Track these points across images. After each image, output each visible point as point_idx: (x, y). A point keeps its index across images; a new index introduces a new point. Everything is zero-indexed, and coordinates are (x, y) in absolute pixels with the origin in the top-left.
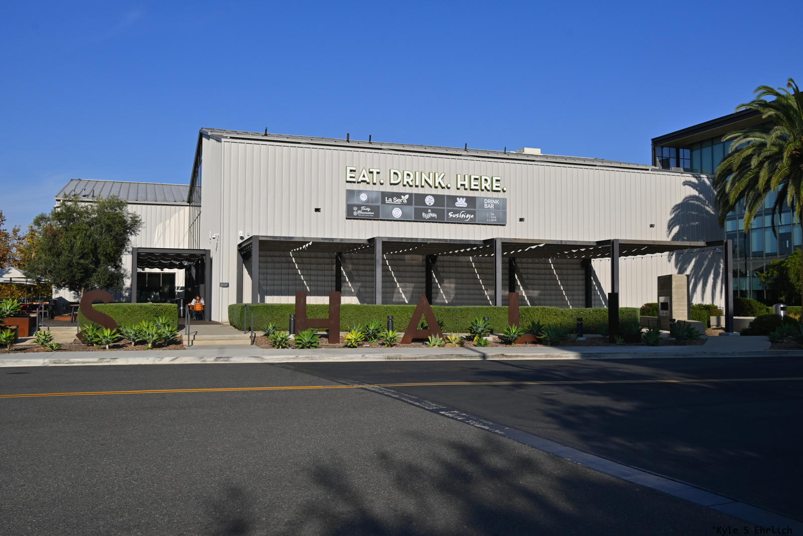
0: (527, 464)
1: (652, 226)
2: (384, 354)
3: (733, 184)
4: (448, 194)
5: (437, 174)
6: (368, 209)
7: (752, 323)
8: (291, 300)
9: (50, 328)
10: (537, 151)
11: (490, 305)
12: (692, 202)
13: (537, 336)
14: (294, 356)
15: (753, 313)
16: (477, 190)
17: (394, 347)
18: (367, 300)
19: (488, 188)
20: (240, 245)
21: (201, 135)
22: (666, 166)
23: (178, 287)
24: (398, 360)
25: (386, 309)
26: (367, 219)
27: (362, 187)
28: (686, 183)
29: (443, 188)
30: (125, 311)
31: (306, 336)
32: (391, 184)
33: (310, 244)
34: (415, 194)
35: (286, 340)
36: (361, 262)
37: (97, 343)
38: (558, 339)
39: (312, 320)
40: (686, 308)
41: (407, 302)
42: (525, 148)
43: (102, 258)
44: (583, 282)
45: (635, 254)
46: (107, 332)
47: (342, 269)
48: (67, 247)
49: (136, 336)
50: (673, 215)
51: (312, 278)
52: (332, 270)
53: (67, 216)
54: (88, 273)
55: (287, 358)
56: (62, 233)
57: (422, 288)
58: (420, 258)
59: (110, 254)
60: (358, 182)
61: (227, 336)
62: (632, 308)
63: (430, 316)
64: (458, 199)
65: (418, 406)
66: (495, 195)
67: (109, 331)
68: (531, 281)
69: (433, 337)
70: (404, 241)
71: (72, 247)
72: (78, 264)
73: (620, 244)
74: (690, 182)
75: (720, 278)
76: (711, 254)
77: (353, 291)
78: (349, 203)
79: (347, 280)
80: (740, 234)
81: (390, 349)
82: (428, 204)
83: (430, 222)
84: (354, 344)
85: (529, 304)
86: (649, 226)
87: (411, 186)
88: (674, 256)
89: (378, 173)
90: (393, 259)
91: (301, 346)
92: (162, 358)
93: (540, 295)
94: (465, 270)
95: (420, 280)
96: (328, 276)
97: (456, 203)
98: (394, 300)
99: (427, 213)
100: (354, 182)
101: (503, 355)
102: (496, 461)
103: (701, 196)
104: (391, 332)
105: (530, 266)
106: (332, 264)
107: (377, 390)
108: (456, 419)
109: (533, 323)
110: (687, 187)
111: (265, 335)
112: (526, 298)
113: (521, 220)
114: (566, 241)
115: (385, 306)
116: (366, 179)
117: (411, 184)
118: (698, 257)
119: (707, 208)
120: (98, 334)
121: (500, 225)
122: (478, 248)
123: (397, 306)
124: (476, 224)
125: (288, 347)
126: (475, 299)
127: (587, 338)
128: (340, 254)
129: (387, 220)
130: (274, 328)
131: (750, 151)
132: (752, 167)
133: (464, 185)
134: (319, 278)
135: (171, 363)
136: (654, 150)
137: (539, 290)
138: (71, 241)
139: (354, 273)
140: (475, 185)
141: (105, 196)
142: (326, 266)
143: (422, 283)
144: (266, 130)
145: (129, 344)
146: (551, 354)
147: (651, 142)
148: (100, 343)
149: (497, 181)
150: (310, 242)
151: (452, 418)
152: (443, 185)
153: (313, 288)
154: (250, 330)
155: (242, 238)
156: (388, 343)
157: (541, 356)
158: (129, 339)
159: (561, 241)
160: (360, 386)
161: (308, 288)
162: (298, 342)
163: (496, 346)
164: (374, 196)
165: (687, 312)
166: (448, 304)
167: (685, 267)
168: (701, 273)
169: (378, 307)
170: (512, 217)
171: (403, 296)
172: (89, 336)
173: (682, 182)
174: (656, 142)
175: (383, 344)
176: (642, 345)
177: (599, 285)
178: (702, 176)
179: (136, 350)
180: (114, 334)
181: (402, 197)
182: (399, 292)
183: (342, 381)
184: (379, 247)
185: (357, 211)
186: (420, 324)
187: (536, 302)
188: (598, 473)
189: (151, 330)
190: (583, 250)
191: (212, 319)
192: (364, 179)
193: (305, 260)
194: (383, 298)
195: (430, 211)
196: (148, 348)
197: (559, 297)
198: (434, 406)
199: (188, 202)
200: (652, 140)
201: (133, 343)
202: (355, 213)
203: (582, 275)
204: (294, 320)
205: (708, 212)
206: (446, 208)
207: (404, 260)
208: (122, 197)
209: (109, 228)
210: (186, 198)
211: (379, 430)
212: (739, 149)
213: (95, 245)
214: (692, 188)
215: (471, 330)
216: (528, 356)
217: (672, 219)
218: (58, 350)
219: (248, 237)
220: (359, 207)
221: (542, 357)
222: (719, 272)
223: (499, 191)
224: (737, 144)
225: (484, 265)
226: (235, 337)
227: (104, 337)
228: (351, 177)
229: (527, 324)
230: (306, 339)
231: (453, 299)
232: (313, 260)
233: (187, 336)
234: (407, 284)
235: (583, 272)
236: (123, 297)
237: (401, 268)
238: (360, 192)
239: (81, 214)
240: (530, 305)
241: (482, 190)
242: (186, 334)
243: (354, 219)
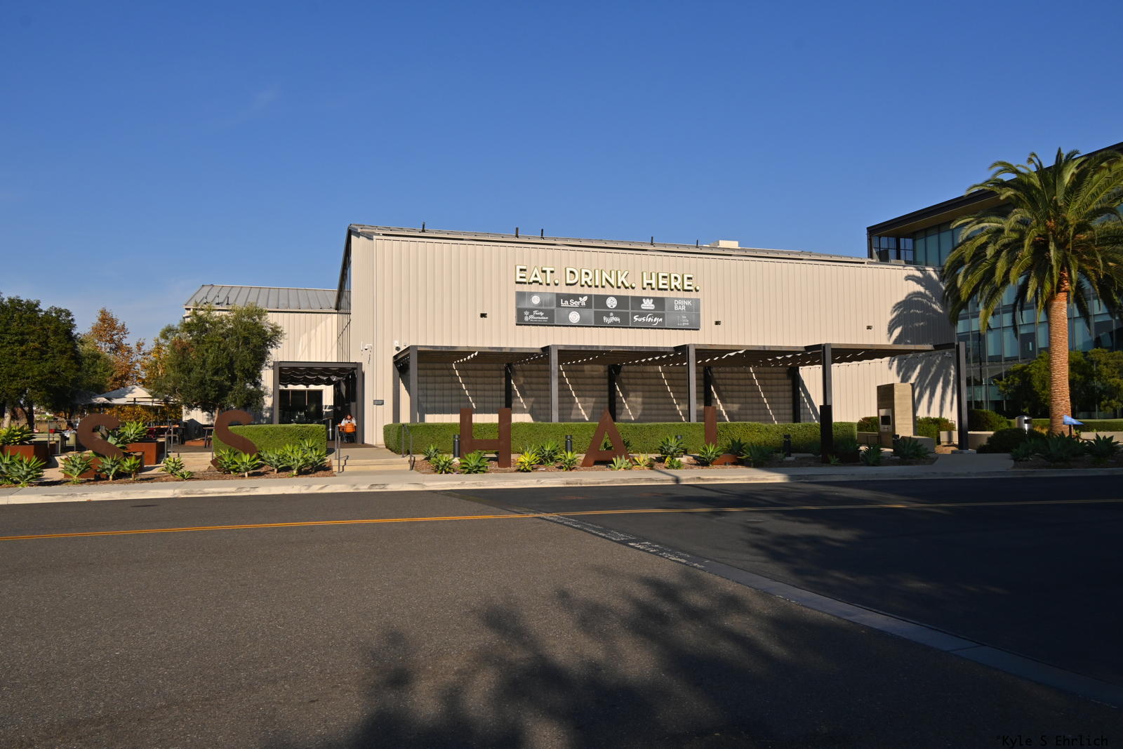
0: (733, 603)
1: (869, 328)
2: (563, 479)
3: (965, 277)
4: (633, 295)
5: (619, 273)
6: (542, 314)
7: (990, 439)
8: (455, 419)
9: (180, 454)
10: (734, 244)
11: (682, 421)
12: (916, 299)
13: (738, 455)
14: (459, 483)
15: (991, 427)
16: (666, 290)
17: (573, 471)
18: (542, 417)
19: (679, 287)
20: (395, 357)
21: (350, 233)
22: (884, 258)
23: (326, 406)
24: (579, 485)
25: (564, 427)
26: (540, 325)
27: (534, 288)
28: (908, 278)
29: (626, 288)
30: (266, 433)
31: (472, 459)
32: (567, 285)
33: (476, 354)
34: (595, 296)
35: (450, 464)
36: (534, 374)
37: (234, 470)
38: (762, 458)
39: (481, 441)
40: (912, 422)
41: (587, 419)
42: (720, 241)
43: (239, 374)
44: (789, 394)
45: (850, 360)
46: (246, 458)
47: (512, 383)
48: (199, 362)
49: (279, 461)
50: (895, 314)
51: (479, 393)
52: (501, 384)
53: (199, 326)
54: (222, 391)
55: (451, 485)
56: (192, 346)
57: (604, 403)
58: (601, 369)
59: (248, 370)
60: (529, 283)
61: (383, 460)
62: (848, 423)
63: (614, 434)
64: (644, 300)
65: (604, 537)
66: (687, 295)
67: (248, 456)
68: (730, 393)
69: (618, 459)
70: (583, 349)
71: (204, 362)
72: (212, 381)
73: (832, 349)
74: (914, 276)
75: (951, 387)
76: (940, 358)
77: (525, 407)
78: (519, 307)
79: (519, 395)
80: (973, 335)
81: (568, 473)
82: (609, 306)
83: (612, 327)
84: (527, 468)
85: (728, 420)
86: (866, 328)
87: (590, 286)
88: (895, 363)
89: (552, 272)
90: (572, 371)
91: (467, 470)
92: (309, 486)
93: (740, 409)
94: (653, 381)
95: (602, 393)
96: (497, 390)
97: (643, 305)
98: (572, 417)
99: (608, 316)
100: (525, 283)
101: (699, 478)
102: (696, 600)
103: (927, 292)
104: (569, 453)
105: (729, 375)
106: (501, 377)
107: (556, 519)
108: (648, 552)
109: (733, 441)
110: (910, 282)
111: (425, 459)
112: (724, 413)
113: (717, 323)
114: (770, 347)
115: (563, 424)
116: (539, 279)
117: (590, 283)
118: (923, 364)
119: (934, 306)
120: (236, 461)
121: (693, 329)
122: (668, 357)
123: (576, 423)
124: (666, 329)
125: (452, 471)
126: (666, 415)
127: (796, 458)
128: (509, 365)
129: (563, 326)
130: (436, 450)
131: (984, 239)
132: (988, 257)
133: (651, 284)
134: (486, 393)
135: (320, 492)
136: (870, 240)
137: (739, 403)
138: (203, 355)
139: (526, 387)
140: (663, 284)
141: (240, 304)
142: (494, 379)
143: (604, 397)
144: (424, 226)
145: (270, 471)
146: (755, 476)
147: (866, 231)
148: (238, 470)
149: (689, 278)
150: (475, 352)
151: (643, 550)
152: (627, 285)
153: (479, 405)
154: (408, 453)
155: (398, 349)
156: (567, 466)
157: (743, 479)
158: (271, 465)
159: (764, 347)
160: (537, 515)
161: (473, 404)
162: (464, 466)
163: (691, 468)
164: (548, 298)
165: (912, 426)
166: (635, 421)
167: (909, 374)
168: (927, 381)
169: (555, 426)
170: (706, 320)
171: (583, 413)
172: (225, 463)
173: (904, 277)
174: (872, 231)
175: (561, 468)
176: (861, 465)
177: (808, 396)
178: (927, 269)
179: (280, 478)
180: (254, 460)
181: (580, 298)
182: (578, 408)
183: (515, 510)
184: (554, 357)
185: (528, 316)
186: (603, 444)
187: (736, 417)
188: (816, 612)
189: (296, 456)
190: (789, 356)
191: (366, 442)
192: (536, 279)
193: (470, 373)
194: (559, 415)
195: (612, 314)
196: (293, 476)
197: (762, 411)
198: (622, 537)
199: (336, 309)
200: (868, 228)
201: (276, 470)
202: (526, 319)
203: (789, 385)
204: (459, 441)
205: (935, 311)
206: (630, 311)
207: (583, 371)
208: (261, 305)
209: (246, 341)
210: (333, 305)
211: (560, 565)
212: (971, 236)
213: (231, 359)
214: (915, 283)
215: (661, 450)
216: (728, 480)
217: (893, 320)
218: (189, 479)
219: (405, 348)
220: (531, 311)
221: (744, 481)
222: (949, 381)
223: (692, 291)
224: (969, 232)
225: (675, 376)
226: (391, 462)
227: (243, 463)
228: (521, 277)
229: (725, 442)
230: (473, 463)
231: (641, 415)
232: (479, 373)
233: (337, 461)
234: (587, 399)
235: (790, 382)
236: (264, 419)
237: (580, 381)
238: (532, 294)
239: (214, 324)
240: (730, 420)
241: (672, 290)
242: (336, 459)
243: (525, 325)
